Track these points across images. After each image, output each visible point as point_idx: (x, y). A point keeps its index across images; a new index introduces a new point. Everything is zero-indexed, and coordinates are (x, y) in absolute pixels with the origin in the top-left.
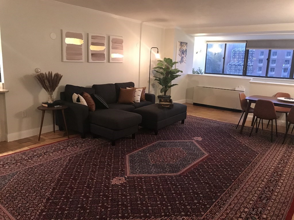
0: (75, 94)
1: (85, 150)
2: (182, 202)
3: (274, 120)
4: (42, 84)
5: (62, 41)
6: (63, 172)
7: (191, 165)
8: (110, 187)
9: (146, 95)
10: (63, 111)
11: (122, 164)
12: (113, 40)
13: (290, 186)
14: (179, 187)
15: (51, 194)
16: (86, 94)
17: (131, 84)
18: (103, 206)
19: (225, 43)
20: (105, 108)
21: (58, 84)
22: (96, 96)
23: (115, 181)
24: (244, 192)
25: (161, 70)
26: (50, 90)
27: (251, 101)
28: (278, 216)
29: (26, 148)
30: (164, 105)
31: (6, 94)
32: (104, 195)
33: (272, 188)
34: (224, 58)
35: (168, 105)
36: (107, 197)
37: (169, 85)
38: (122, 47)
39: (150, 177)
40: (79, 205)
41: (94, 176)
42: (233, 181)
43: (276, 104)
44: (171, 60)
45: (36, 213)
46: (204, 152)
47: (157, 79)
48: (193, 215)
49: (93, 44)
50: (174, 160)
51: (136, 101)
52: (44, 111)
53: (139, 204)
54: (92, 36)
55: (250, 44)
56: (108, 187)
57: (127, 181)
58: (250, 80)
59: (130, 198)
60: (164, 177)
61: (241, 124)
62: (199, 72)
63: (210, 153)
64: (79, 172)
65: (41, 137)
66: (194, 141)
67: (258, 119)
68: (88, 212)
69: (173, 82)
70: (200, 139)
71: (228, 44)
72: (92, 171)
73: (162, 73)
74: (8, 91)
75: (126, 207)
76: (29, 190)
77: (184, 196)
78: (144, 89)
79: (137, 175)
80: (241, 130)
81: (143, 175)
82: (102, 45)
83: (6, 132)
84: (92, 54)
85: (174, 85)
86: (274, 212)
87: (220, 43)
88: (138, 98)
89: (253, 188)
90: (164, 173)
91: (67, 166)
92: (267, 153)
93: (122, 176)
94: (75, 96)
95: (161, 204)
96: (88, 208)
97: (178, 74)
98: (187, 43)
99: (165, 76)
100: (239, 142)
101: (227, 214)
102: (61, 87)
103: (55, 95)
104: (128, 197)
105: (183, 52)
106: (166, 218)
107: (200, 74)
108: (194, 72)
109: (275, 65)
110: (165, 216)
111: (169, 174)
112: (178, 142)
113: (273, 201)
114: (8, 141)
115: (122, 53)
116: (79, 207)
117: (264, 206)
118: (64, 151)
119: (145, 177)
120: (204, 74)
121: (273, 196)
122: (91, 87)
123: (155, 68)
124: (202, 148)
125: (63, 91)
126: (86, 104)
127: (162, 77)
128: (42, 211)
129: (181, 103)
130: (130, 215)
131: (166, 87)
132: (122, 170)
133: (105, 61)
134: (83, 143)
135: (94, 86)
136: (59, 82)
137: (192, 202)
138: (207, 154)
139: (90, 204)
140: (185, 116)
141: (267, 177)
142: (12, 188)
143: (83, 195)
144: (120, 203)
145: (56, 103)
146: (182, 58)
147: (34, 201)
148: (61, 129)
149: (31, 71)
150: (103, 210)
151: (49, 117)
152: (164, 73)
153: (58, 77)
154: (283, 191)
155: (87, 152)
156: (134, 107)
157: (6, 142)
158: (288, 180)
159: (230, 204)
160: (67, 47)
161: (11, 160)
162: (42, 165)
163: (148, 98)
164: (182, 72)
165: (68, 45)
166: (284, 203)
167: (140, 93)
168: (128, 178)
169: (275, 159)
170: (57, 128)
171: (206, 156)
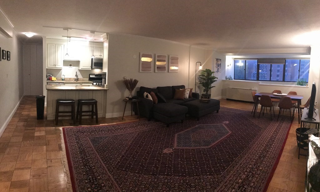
0: (145, 92)
1: (149, 129)
2: (209, 166)
3: (272, 107)
4: (127, 86)
5: (140, 59)
6: (133, 141)
7: (219, 141)
8: (162, 155)
9: (193, 94)
10: (137, 103)
11: (172, 140)
12: (171, 57)
13: (278, 147)
14: (209, 156)
15: (125, 153)
16: (152, 93)
17: (183, 87)
18: (155, 167)
19: (245, 60)
20: (164, 102)
21: (136, 86)
22: (158, 94)
23: (166, 151)
24: (251, 155)
25: (204, 77)
26: (130, 90)
27: (259, 96)
28: (269, 167)
29: (115, 123)
30: (204, 100)
31: (108, 91)
32: (157, 160)
33: (267, 150)
34: (245, 70)
35: (206, 100)
36: (159, 161)
37: (210, 87)
38: (178, 62)
39: (189, 149)
40: (140, 164)
41: (153, 147)
42: (245, 148)
43: (272, 98)
44: (210, 71)
45: (115, 162)
46: (229, 131)
47: (202, 83)
48: (215, 174)
49: (158, 61)
50: (208, 138)
51: (186, 98)
52: (126, 102)
53: (179, 167)
54: (158, 56)
55: (260, 61)
56: (160, 154)
57: (174, 151)
58: (260, 83)
59: (174, 163)
60: (199, 149)
61: (254, 111)
62: (230, 78)
63: (233, 131)
64: (143, 143)
65: (124, 118)
66: (223, 124)
67: (264, 107)
68: (145, 169)
69: (212, 85)
70: (227, 122)
71: (247, 60)
72: (152, 143)
73: (204, 79)
74: (108, 90)
75: (171, 168)
76: (113, 148)
77: (210, 162)
78: (191, 90)
79: (181, 148)
80: (254, 115)
81: (185, 148)
82: (164, 61)
83: (106, 113)
84: (157, 67)
85: (213, 87)
86: (266, 164)
87: (243, 60)
88: (187, 95)
89: (257, 151)
90: (200, 146)
91: (136, 138)
92: (268, 128)
93: (171, 148)
94: (145, 94)
95: (195, 168)
96: (146, 166)
97: (215, 80)
98: (221, 60)
99: (207, 81)
100: (252, 122)
101: (238, 171)
102: (138, 88)
103: (134, 93)
104: (173, 162)
105: (219, 65)
106: (197, 177)
107: (231, 80)
108: (226, 78)
109: (279, 73)
110: (196, 175)
111: (203, 147)
112: (213, 125)
113: (267, 157)
114: (106, 118)
115: (177, 66)
116: (140, 165)
117: (261, 163)
118: (136, 128)
119: (186, 150)
120: (233, 80)
121: (267, 155)
122: (156, 88)
123: (199, 76)
124: (228, 128)
125: (139, 90)
126: (151, 99)
127: (205, 81)
128: (119, 162)
129: (217, 99)
130: (173, 174)
131: (207, 88)
132: (171, 144)
133: (166, 71)
134: (148, 124)
135: (158, 88)
136: (136, 85)
137: (215, 166)
138: (230, 132)
139: (147, 164)
140: (219, 108)
141: (265, 143)
142: (105, 145)
143: (143, 157)
144: (167, 166)
145: (133, 98)
146: (218, 69)
147: (115, 156)
148: (136, 114)
149: (121, 79)
150: (155, 169)
151: (129, 106)
152: (206, 79)
153: (136, 82)
154: (274, 150)
155: (150, 130)
156: (184, 102)
157: (105, 118)
158: (277, 143)
159: (241, 164)
160: (142, 63)
161: (106, 129)
162: (122, 135)
163: (194, 96)
164: (217, 78)
165: (143, 61)
166: (273, 158)
167: (188, 92)
168: (175, 149)
169: (271, 131)
170: (133, 113)
171: (229, 133)
